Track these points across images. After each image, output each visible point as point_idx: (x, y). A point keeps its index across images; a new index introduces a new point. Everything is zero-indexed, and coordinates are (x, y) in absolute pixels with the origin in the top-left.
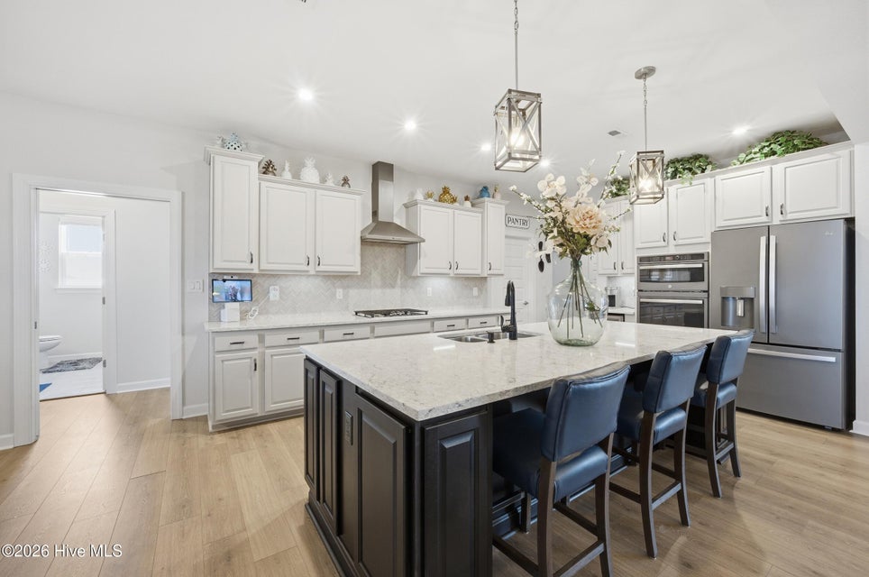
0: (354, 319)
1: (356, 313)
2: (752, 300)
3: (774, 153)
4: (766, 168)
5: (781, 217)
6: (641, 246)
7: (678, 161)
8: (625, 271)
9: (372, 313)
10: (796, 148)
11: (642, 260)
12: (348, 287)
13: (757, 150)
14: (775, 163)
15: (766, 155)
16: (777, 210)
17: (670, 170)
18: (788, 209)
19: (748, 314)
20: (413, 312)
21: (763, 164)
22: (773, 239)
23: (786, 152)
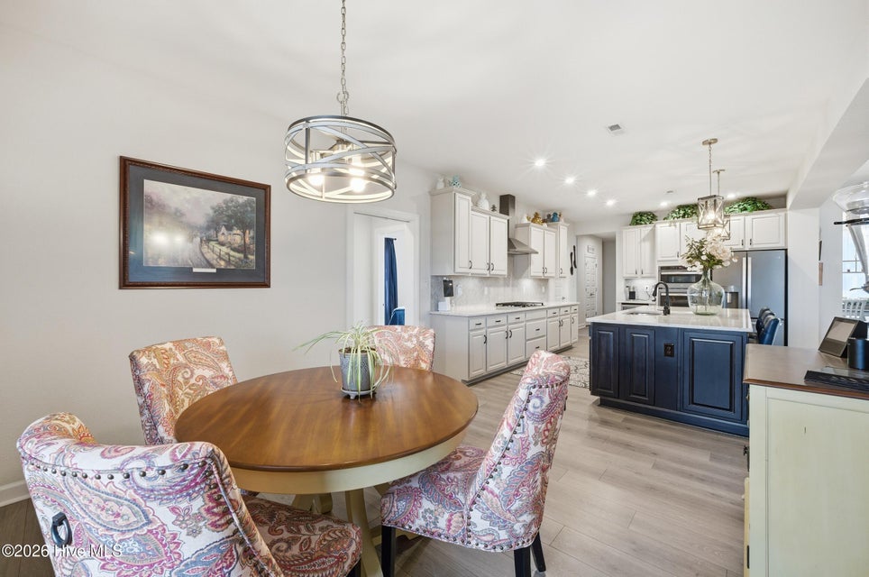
0: (494, 310)
1: (497, 305)
2: (737, 293)
3: (745, 209)
4: (742, 218)
5: (750, 246)
6: (660, 259)
7: (687, 206)
8: (644, 275)
9: (504, 305)
10: (758, 209)
11: (662, 268)
12: (490, 286)
13: (736, 206)
14: (747, 215)
15: (742, 210)
16: (747, 242)
17: (682, 212)
18: (754, 242)
19: (734, 301)
20: (524, 305)
21: (740, 215)
22: (749, 259)
23: (752, 210)
